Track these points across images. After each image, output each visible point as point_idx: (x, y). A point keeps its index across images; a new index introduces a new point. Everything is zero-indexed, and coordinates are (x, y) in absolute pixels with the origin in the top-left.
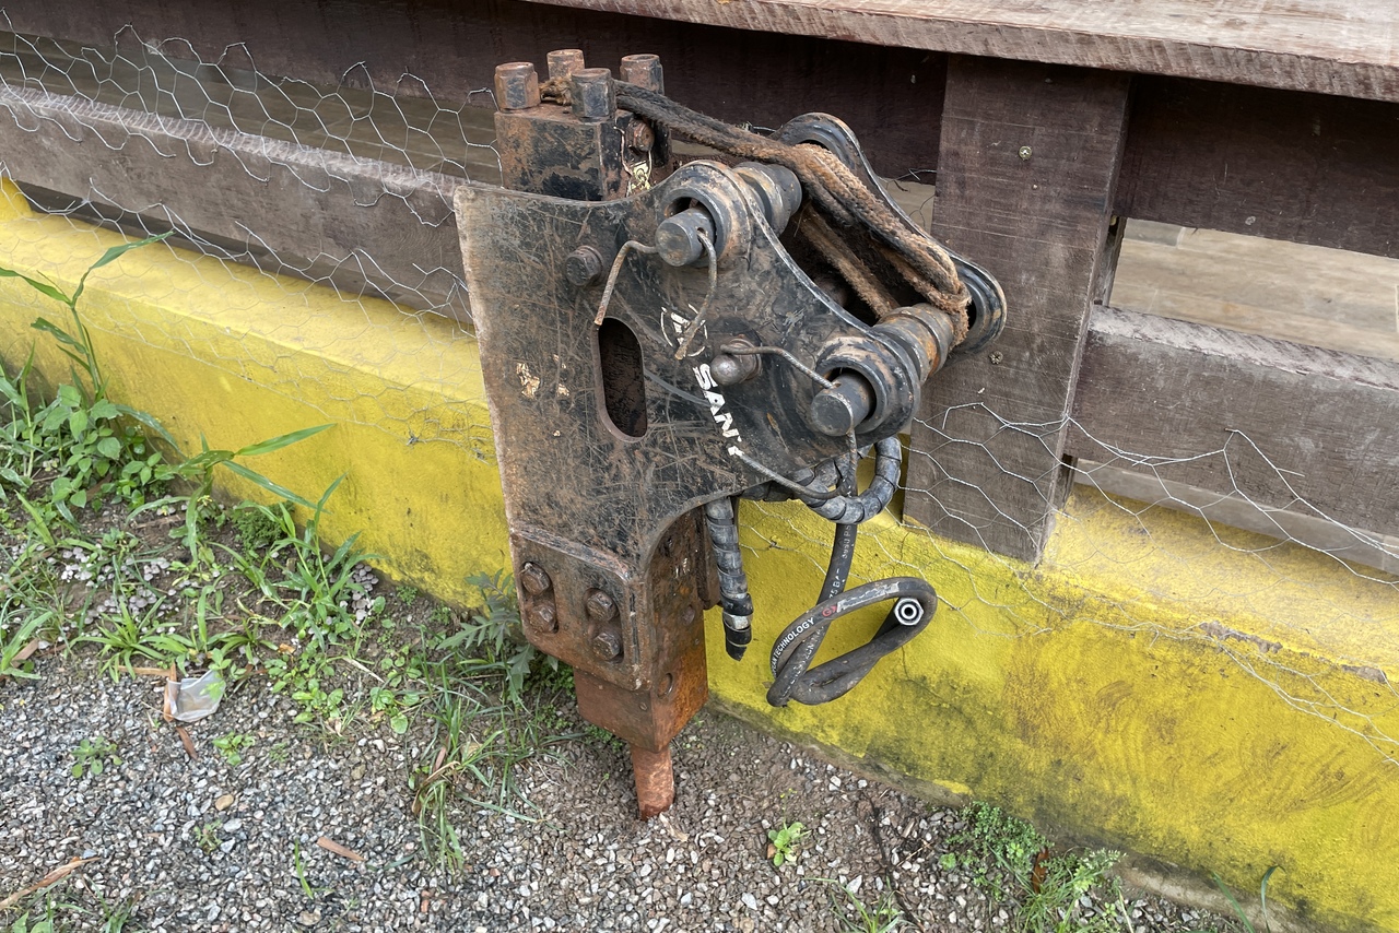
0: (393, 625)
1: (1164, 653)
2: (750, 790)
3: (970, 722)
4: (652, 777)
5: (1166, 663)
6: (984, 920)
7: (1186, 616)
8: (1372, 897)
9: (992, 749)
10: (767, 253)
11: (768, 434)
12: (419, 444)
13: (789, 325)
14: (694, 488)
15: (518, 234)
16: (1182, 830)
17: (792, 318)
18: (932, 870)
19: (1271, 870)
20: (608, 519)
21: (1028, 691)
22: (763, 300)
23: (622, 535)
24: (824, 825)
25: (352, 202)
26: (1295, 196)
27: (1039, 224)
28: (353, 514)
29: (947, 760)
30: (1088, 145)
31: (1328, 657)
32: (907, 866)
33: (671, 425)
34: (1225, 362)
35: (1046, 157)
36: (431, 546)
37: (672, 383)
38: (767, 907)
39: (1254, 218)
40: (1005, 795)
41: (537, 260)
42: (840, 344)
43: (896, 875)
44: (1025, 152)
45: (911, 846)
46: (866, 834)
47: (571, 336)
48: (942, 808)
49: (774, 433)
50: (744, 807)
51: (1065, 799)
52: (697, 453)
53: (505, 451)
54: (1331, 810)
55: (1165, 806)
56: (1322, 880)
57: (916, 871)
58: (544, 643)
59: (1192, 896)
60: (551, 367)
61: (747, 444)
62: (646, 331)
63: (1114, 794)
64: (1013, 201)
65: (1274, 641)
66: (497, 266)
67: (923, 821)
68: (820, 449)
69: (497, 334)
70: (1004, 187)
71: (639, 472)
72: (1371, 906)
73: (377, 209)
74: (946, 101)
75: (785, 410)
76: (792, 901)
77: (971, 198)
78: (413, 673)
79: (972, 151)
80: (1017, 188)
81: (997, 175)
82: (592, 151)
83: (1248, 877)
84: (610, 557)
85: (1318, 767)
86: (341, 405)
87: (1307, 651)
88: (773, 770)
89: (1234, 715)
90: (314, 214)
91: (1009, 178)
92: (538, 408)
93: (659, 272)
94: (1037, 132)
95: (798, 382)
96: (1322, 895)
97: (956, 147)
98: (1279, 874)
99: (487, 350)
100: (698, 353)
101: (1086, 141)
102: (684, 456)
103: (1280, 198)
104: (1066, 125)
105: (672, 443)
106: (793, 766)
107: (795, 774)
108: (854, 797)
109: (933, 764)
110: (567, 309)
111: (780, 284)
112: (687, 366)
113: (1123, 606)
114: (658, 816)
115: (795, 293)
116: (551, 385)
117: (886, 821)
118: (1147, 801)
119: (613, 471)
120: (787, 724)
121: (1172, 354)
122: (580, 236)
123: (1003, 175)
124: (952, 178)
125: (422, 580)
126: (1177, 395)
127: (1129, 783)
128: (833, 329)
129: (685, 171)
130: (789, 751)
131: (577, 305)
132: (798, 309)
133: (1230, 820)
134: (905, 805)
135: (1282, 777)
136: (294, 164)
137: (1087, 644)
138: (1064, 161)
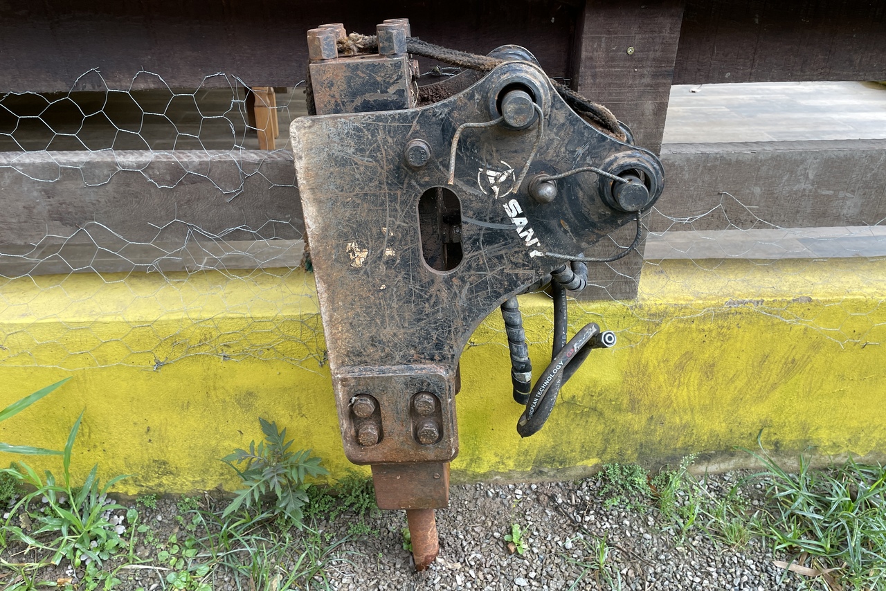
0: (148, 527)
1: (709, 326)
2: (473, 521)
3: (601, 414)
4: (429, 533)
5: (710, 331)
6: (643, 527)
7: (717, 301)
8: (809, 424)
9: (613, 427)
10: (563, 112)
11: (560, 234)
12: (164, 368)
13: (578, 156)
14: (501, 291)
15: (352, 144)
16: (717, 429)
17: (580, 151)
18: (601, 515)
19: (761, 431)
20: (427, 338)
21: (636, 379)
22: (559, 144)
23: (439, 346)
24: (529, 519)
25: (82, 185)
26: (748, 58)
27: (638, 92)
28: (86, 453)
29: (585, 446)
30: (664, 41)
31: (785, 298)
32: (587, 519)
33: (484, 251)
34: (718, 156)
35: (642, 52)
36: (170, 452)
37: (485, 221)
38: (531, 581)
39: (729, 73)
40: (620, 454)
41: (370, 160)
42: (616, 158)
43: (585, 526)
44: (630, 51)
45: (582, 507)
46: (553, 513)
47: (399, 210)
48: (584, 479)
49: (565, 232)
50: (477, 532)
51: (655, 439)
52: (504, 264)
53: (331, 316)
54: (789, 383)
55: (708, 418)
56: (785, 425)
57: (593, 519)
58: (369, 454)
59: (723, 466)
60: (379, 238)
61: (546, 245)
62: (464, 189)
63: (682, 423)
64: (624, 81)
65: (759, 299)
66: (332, 173)
67: (578, 492)
68: (599, 232)
69: (329, 226)
70: (618, 73)
71: (455, 294)
72: (809, 429)
73: (109, 186)
74: (585, 27)
75: (574, 214)
76: (542, 570)
77: (600, 84)
78: (190, 553)
79: (600, 55)
80: (626, 73)
81: (614, 67)
82: (400, 77)
83: (750, 441)
84: (429, 366)
85: (783, 360)
86: (80, 358)
87: (775, 298)
88: (479, 503)
89: (744, 349)
90: (38, 204)
91: (622, 67)
92: (366, 273)
93: (477, 144)
94: (637, 38)
95: (584, 192)
96: (786, 434)
97: (591, 54)
98: (765, 431)
99: (318, 241)
100: (507, 194)
101: (663, 39)
102: (494, 270)
103: (741, 60)
104: (652, 31)
105: (484, 263)
106: (491, 495)
107: (493, 499)
108: (534, 496)
109: (576, 454)
110: (396, 190)
111: (572, 130)
112: (498, 206)
113: (686, 307)
114: (435, 560)
115: (583, 133)
116: (379, 251)
117: (560, 501)
118: (699, 420)
119: (433, 300)
120: (477, 470)
121: (692, 158)
122: (410, 133)
123: (618, 66)
124: (589, 73)
125: (160, 485)
126: (695, 181)
127: (689, 413)
128: (610, 150)
129: (501, 69)
130: (482, 488)
131: (405, 185)
132: (585, 144)
133: (741, 412)
134: (563, 488)
135: (766, 374)
136: (18, 164)
137: (669, 335)
138: (651, 52)
